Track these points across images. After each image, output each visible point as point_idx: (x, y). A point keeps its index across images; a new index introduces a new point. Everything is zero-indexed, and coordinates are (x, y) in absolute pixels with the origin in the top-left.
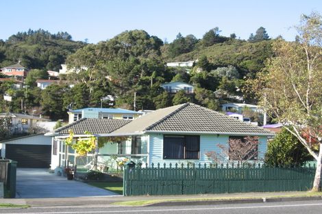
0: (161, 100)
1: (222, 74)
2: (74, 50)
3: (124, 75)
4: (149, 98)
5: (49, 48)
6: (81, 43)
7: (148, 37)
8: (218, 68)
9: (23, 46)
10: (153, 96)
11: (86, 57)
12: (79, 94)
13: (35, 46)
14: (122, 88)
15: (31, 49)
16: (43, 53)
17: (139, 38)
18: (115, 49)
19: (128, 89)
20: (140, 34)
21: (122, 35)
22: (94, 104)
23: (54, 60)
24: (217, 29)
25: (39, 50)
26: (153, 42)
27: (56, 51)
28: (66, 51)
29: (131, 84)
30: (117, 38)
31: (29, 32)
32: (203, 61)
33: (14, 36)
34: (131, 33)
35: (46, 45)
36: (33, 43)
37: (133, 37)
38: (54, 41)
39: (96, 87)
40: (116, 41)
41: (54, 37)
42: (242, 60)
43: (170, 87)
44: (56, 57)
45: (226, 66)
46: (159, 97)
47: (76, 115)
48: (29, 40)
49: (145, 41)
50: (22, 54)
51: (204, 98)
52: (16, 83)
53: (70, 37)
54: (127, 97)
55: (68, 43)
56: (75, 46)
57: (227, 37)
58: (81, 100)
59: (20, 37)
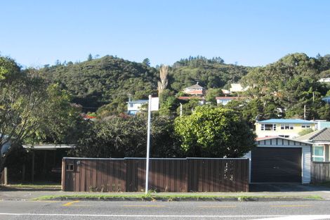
2: (227, 71)
4: (313, 109)
5: (208, 70)
6: (232, 65)
7: (308, 59)
9: (185, 69)
10: (317, 108)
13: (196, 70)
15: (193, 72)
16: (203, 75)
17: (301, 60)
18: (281, 69)
19: (296, 103)
20: (301, 56)
21: (286, 57)
23: (213, 80)
25: (200, 73)
26: (313, 63)
27: (214, 73)
28: (221, 72)
29: (298, 98)
30: (282, 60)
31: (190, 58)
33: (178, 62)
34: (293, 55)
35: (205, 68)
36: (194, 67)
37: (296, 60)
38: (210, 64)
39: (268, 102)
40: (281, 63)
41: (210, 61)
44: (214, 78)
48: (191, 65)
49: (306, 62)
50: (187, 76)
52: (201, 100)
53: (222, 61)
54: (296, 109)
55: (221, 66)
56: (228, 68)
59: (183, 63)
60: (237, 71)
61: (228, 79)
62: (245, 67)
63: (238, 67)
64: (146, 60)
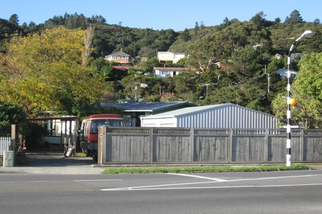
2: (113, 33)
6: (116, 26)
23: (99, 44)
24: (262, 13)
27: (99, 35)
28: (107, 35)
31: (65, 16)
33: (50, 20)
44: (100, 40)
48: (69, 24)
53: (104, 20)
55: (104, 27)
56: (113, 30)
57: (272, 21)
59: (57, 21)
60: (123, 33)
61: (116, 43)
62: (132, 29)
63: (124, 29)
64: (14, 17)
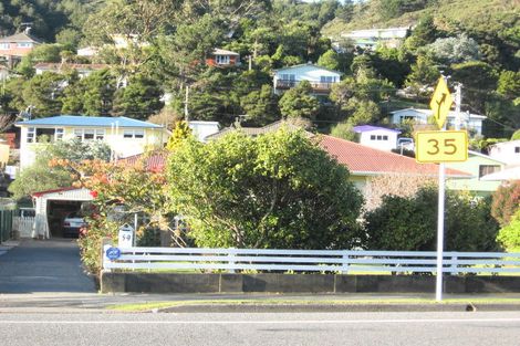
0: (255, 102)
1: (446, 51)
3: (184, 51)
8: (439, 40)
10: (241, 94)
11: (119, 17)
12: (95, 89)
14: (182, 77)
22: (121, 109)
32: (425, 25)
42: (513, 24)
43: (293, 76)
45: (454, 35)
46: (252, 95)
47: (31, 130)
51: (347, 98)
58: (97, 101)
